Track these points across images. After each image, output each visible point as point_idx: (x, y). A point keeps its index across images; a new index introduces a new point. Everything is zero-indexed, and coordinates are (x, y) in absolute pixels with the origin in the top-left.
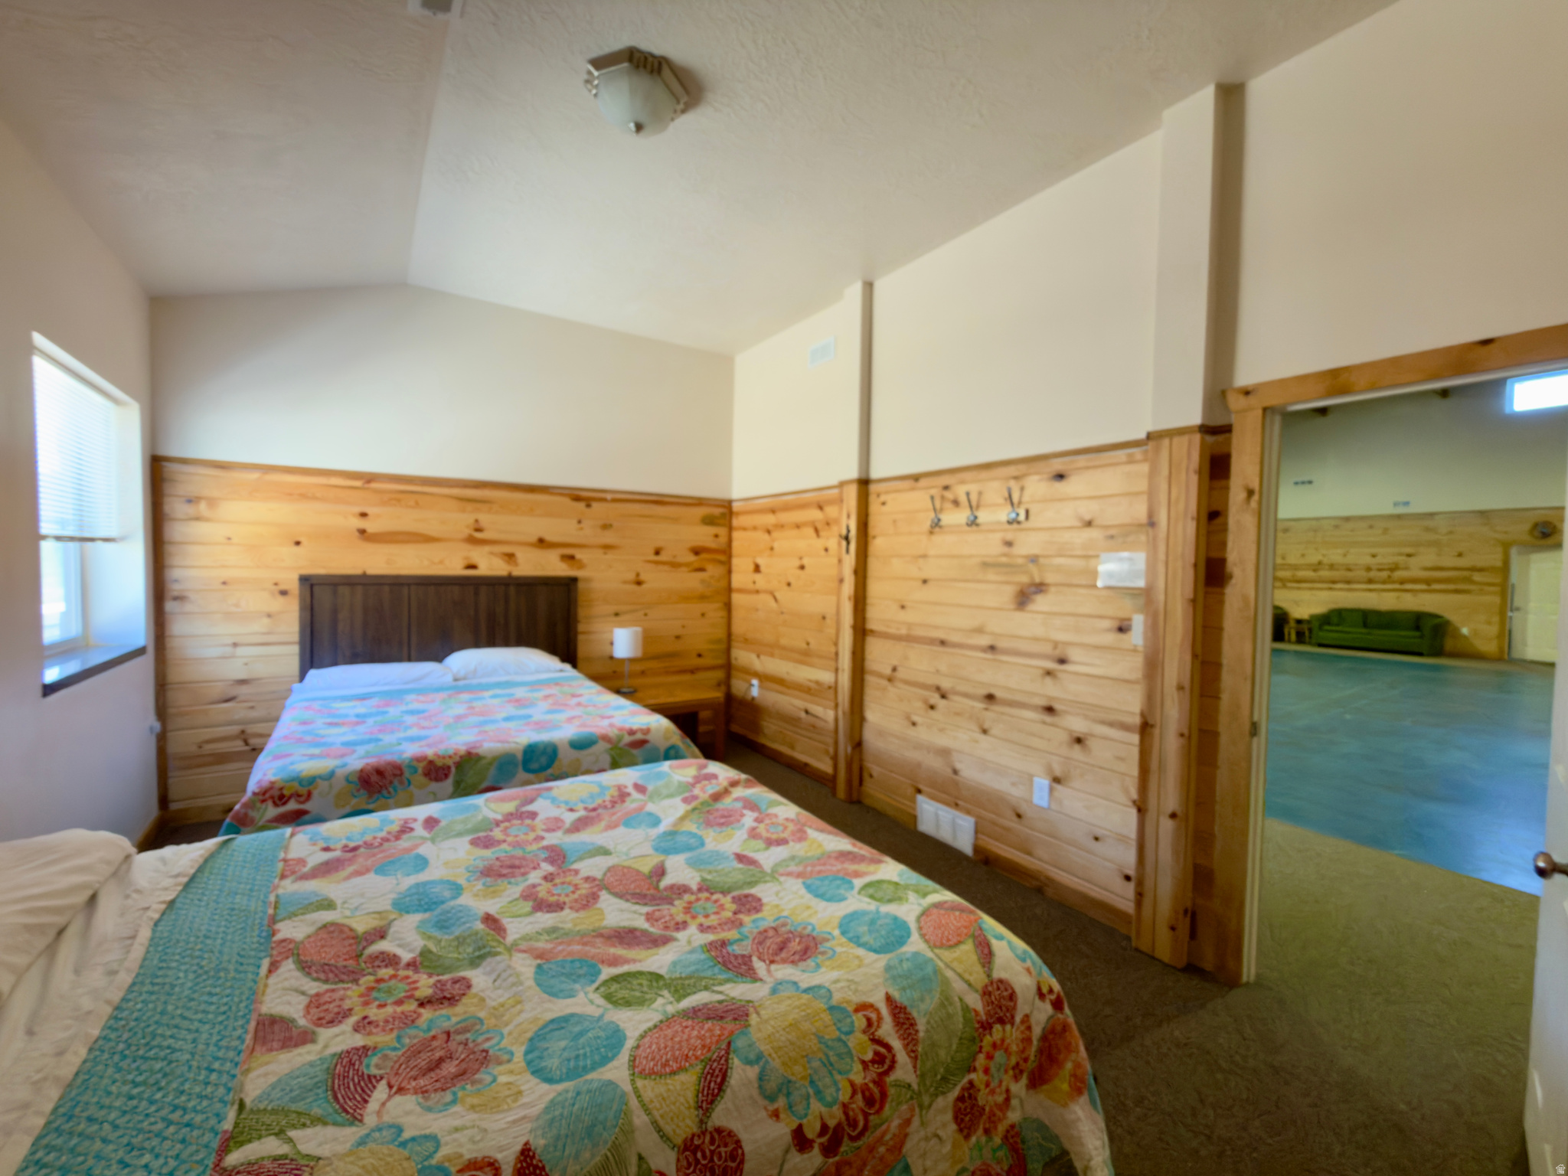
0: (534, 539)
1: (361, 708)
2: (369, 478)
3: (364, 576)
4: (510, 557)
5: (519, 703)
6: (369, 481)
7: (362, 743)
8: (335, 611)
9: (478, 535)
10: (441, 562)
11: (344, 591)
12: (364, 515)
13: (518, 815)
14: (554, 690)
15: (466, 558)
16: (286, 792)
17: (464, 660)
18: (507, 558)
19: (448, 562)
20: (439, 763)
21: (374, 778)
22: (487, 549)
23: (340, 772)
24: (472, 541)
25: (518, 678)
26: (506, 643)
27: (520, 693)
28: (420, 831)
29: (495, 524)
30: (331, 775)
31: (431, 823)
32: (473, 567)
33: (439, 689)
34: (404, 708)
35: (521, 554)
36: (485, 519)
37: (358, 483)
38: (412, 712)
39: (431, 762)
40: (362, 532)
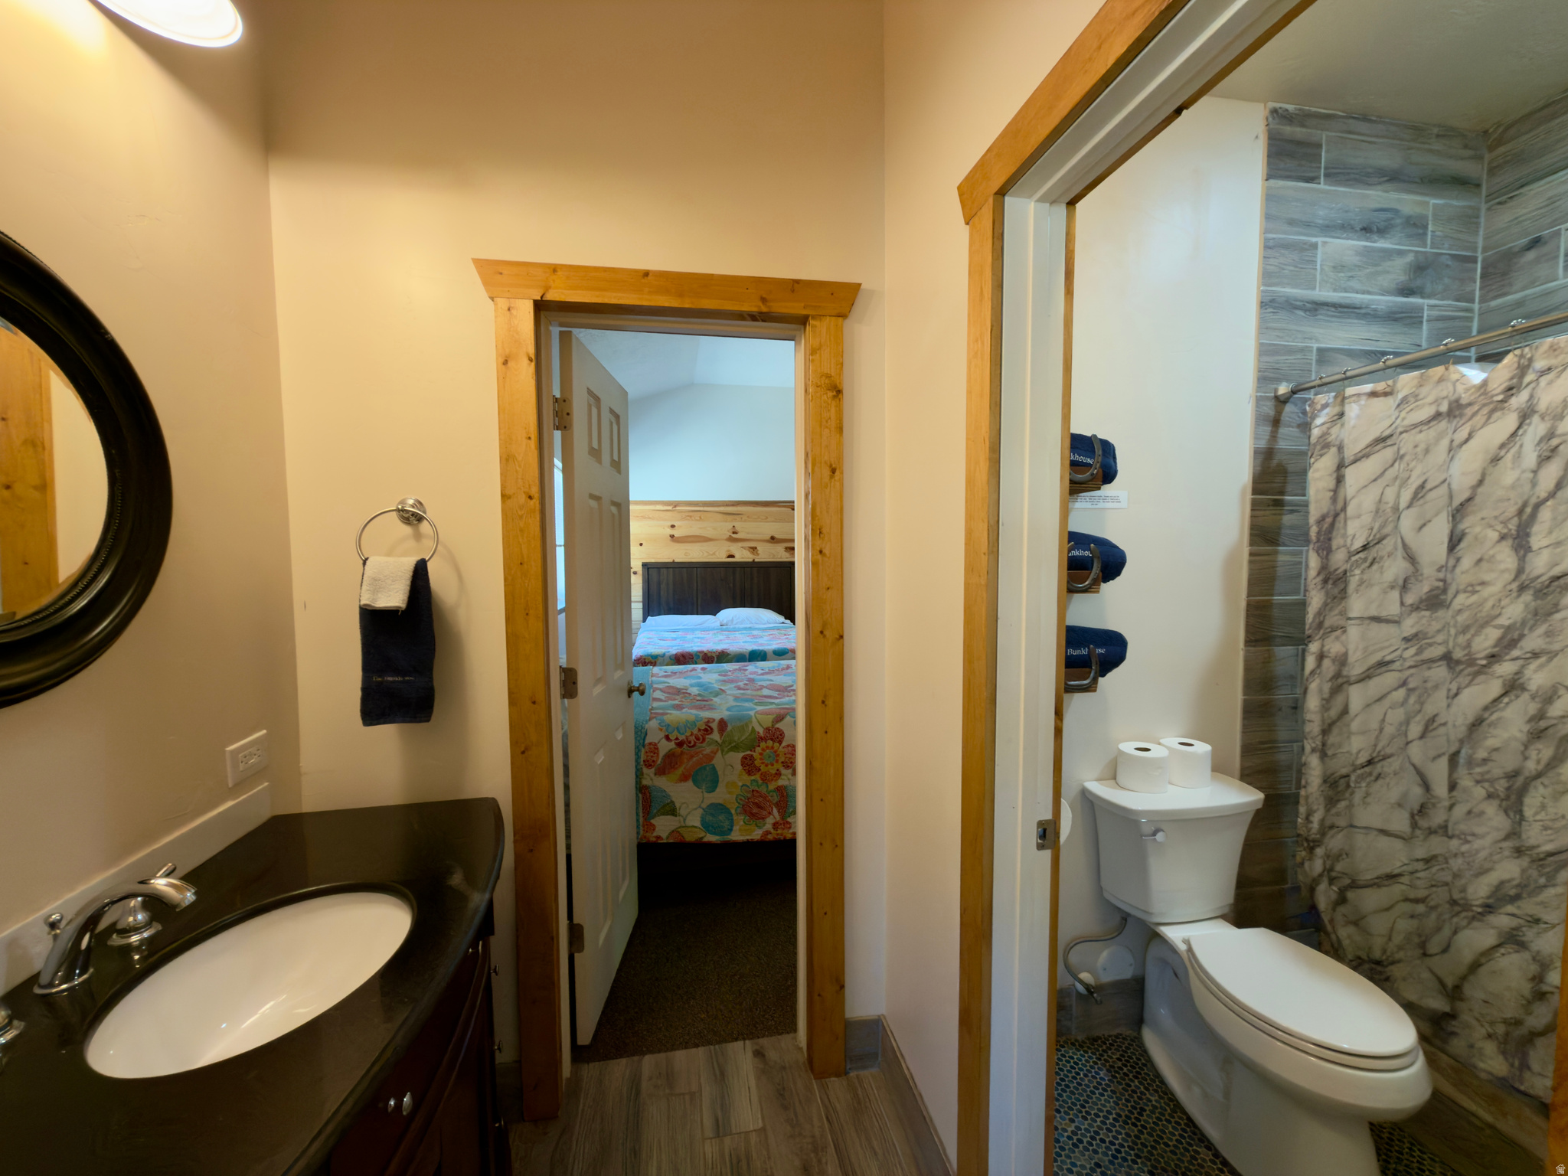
0: (768, 537)
1: (674, 635)
2: (676, 504)
3: (674, 562)
4: (754, 549)
5: (754, 636)
6: (675, 506)
7: (675, 646)
8: (659, 583)
9: (734, 536)
10: (714, 554)
11: (664, 571)
12: (673, 526)
13: (740, 670)
14: (776, 632)
15: (728, 551)
16: (647, 661)
17: (728, 614)
18: (752, 550)
19: (716, 554)
20: (709, 655)
21: (681, 658)
22: (740, 544)
23: (667, 654)
24: (731, 540)
25: (757, 626)
26: (752, 606)
27: (755, 633)
28: (699, 670)
29: (745, 529)
30: (664, 655)
31: (703, 669)
32: (732, 556)
33: (713, 629)
34: (694, 636)
35: (761, 547)
36: (739, 526)
37: (670, 508)
38: (698, 638)
39: (706, 654)
40: (672, 536)
